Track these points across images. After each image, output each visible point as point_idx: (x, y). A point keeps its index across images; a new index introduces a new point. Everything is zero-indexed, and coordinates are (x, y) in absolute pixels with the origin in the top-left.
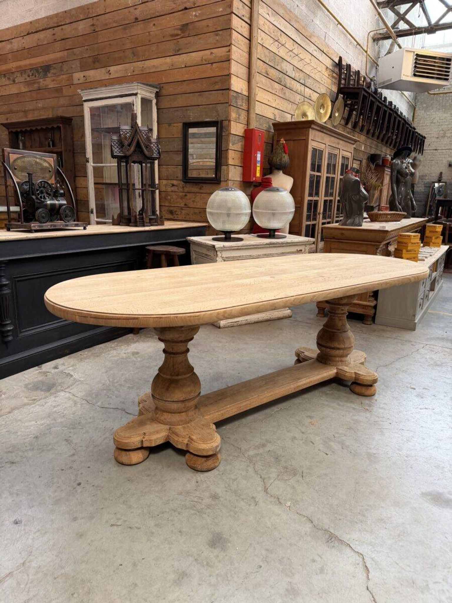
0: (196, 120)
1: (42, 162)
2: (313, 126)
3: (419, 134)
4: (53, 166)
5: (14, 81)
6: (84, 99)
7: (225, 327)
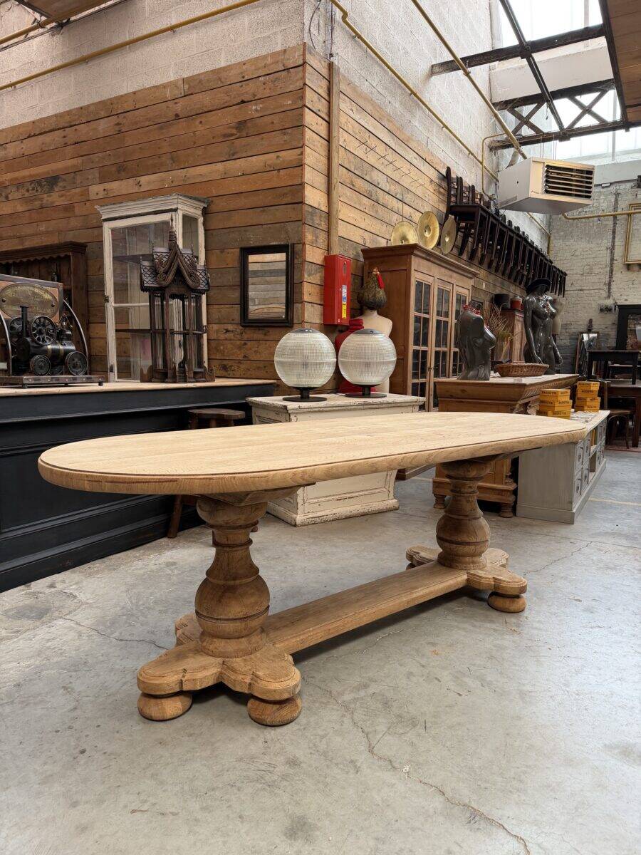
0: (258, 244)
1: (42, 293)
2: (415, 252)
3: (558, 269)
4: (57, 298)
5: (7, 197)
6: (103, 218)
7: (303, 525)
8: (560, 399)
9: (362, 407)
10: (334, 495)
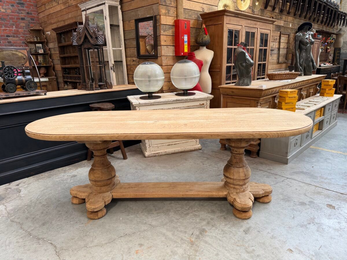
0: (142, 17)
2: (226, 14)
3: (342, 12)
4: (27, 56)
6: (82, 10)
7: (149, 157)
8: (289, 96)
9: (175, 102)
10: (166, 143)
